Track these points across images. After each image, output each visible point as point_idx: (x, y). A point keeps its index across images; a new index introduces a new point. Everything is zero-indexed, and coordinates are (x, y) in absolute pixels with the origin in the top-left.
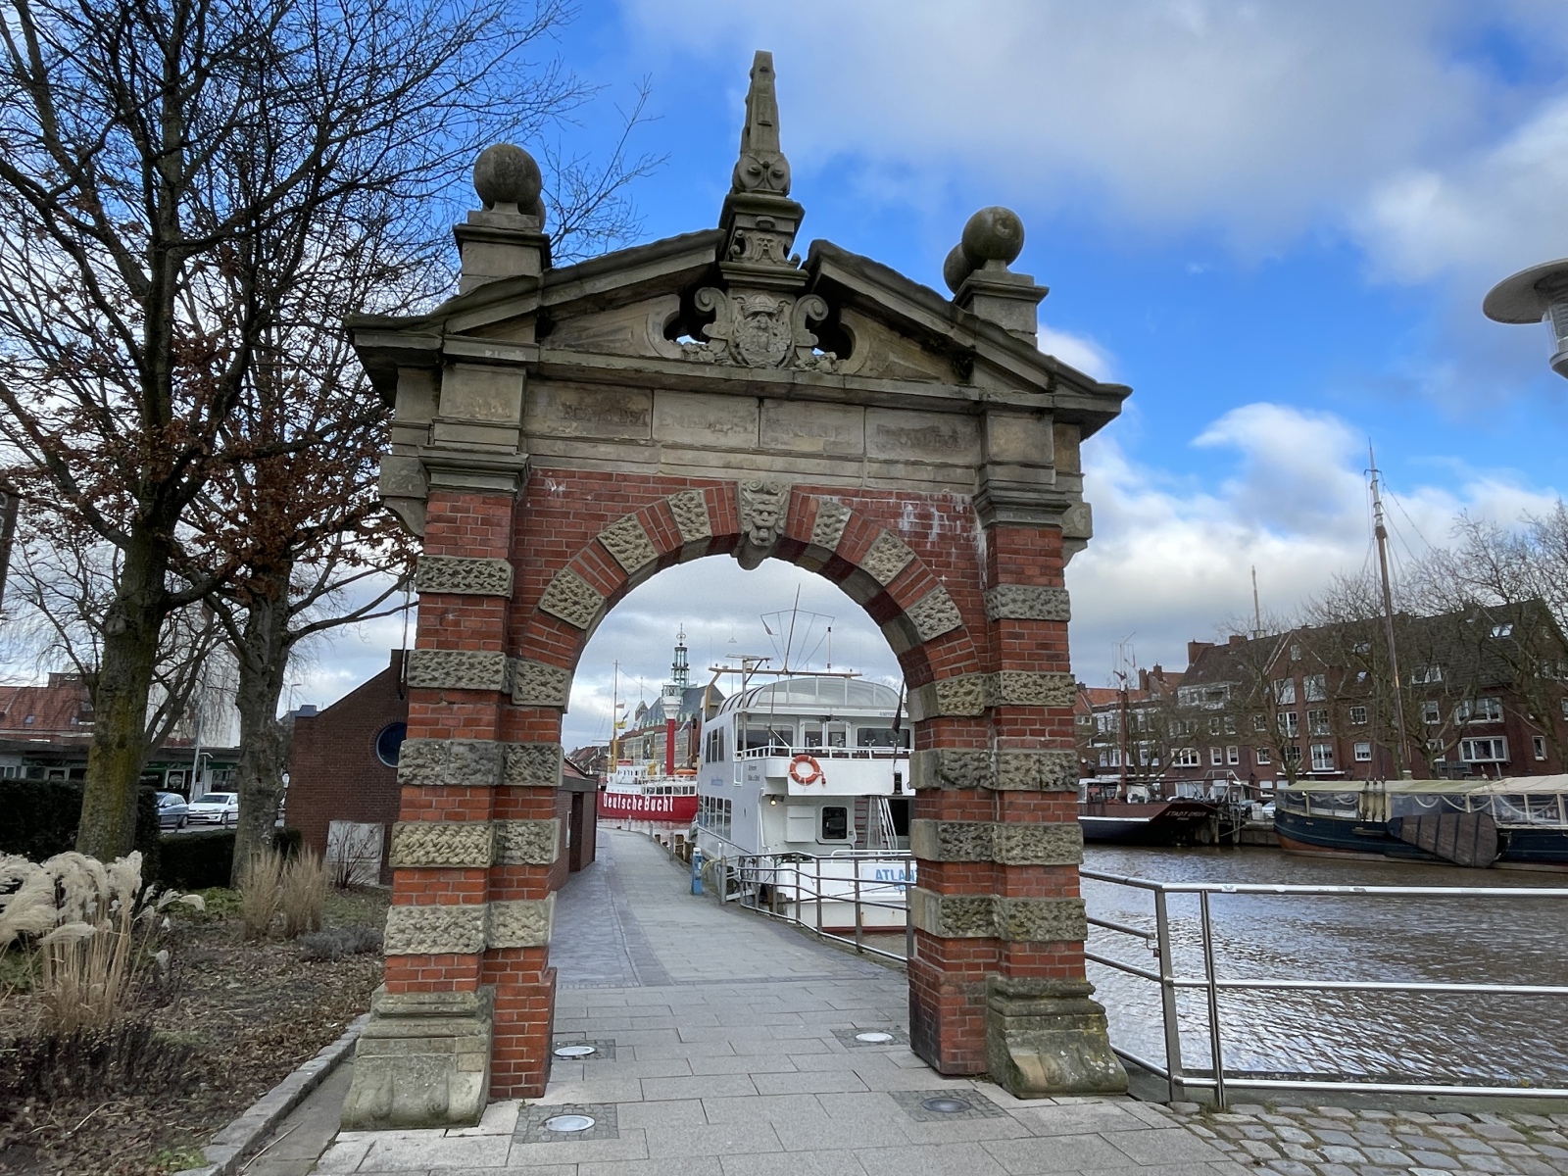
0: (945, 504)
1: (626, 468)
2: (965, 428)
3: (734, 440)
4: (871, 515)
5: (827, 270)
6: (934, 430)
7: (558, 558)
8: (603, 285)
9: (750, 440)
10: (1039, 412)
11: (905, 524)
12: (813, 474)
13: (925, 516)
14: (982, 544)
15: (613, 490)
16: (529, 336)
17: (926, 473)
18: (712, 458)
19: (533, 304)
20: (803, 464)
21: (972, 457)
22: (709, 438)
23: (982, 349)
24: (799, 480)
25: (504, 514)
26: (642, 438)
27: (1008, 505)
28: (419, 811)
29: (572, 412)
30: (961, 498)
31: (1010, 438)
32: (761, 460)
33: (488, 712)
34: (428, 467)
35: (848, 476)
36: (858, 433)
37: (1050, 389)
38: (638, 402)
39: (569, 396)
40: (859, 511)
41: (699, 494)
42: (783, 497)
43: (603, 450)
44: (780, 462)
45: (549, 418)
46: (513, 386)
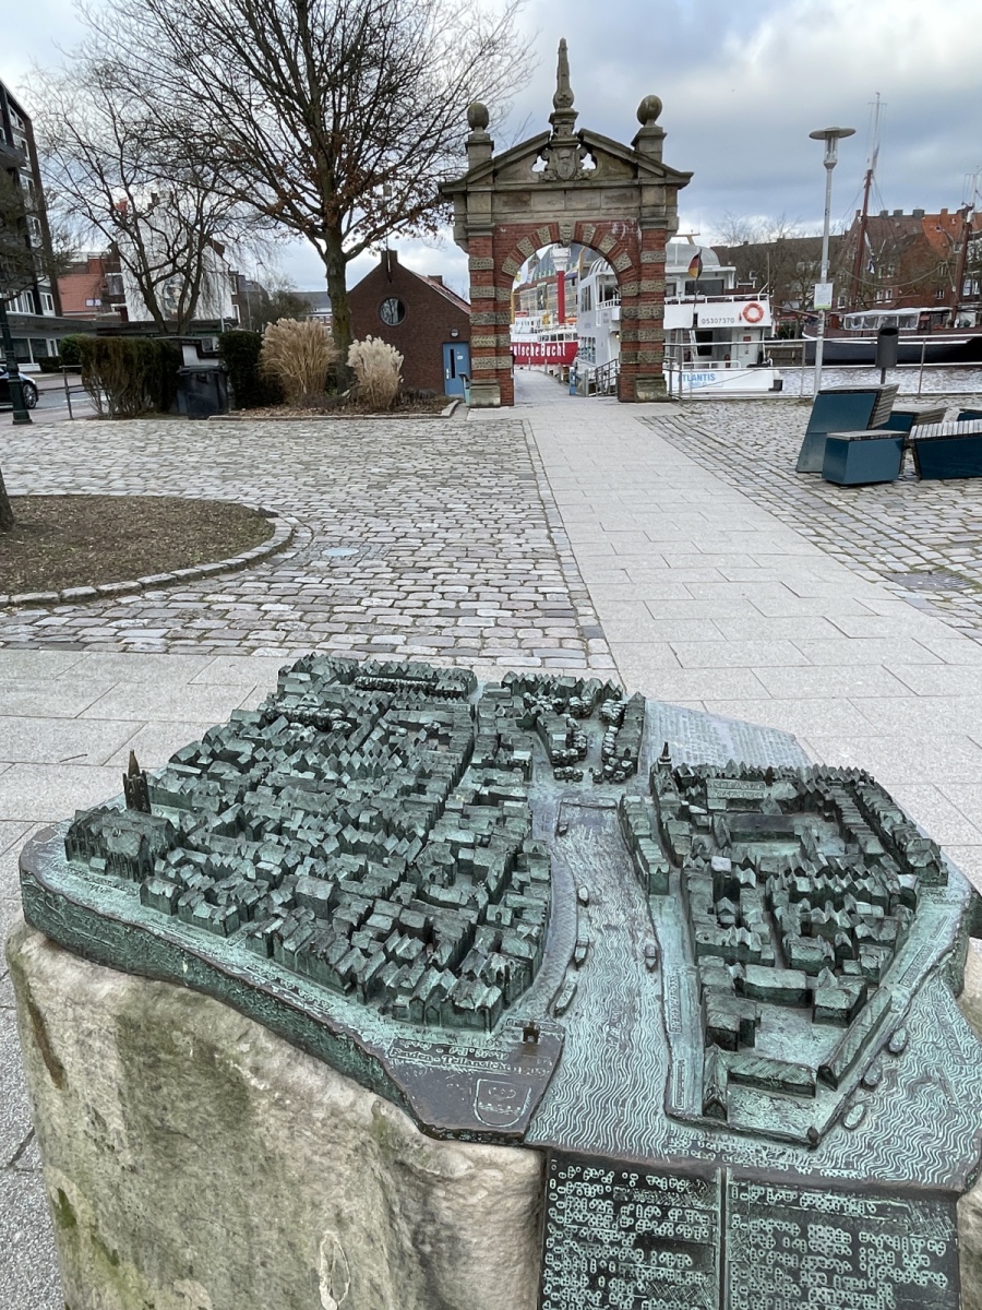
0: (627, 223)
1: (524, 221)
2: (635, 193)
3: (558, 207)
4: (602, 229)
5: (586, 139)
6: (624, 195)
7: (506, 254)
8: (513, 158)
9: (561, 206)
10: (660, 186)
11: (614, 231)
12: (583, 216)
13: (620, 228)
14: (640, 236)
15: (520, 230)
16: (490, 179)
17: (621, 212)
18: (551, 214)
19: (492, 169)
20: (579, 213)
21: (636, 204)
22: (550, 207)
23: (641, 164)
24: (578, 219)
25: (490, 243)
26: (528, 209)
27: (646, 223)
28: (476, 333)
29: (506, 204)
30: (633, 220)
31: (650, 196)
32: (566, 213)
33: (491, 304)
34: (467, 231)
35: (595, 216)
36: (598, 199)
37: (664, 176)
38: (526, 197)
39: (505, 198)
40: (598, 228)
41: (546, 228)
42: (573, 227)
43: (516, 215)
44: (572, 214)
45: (500, 208)
46: (488, 198)
